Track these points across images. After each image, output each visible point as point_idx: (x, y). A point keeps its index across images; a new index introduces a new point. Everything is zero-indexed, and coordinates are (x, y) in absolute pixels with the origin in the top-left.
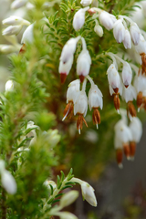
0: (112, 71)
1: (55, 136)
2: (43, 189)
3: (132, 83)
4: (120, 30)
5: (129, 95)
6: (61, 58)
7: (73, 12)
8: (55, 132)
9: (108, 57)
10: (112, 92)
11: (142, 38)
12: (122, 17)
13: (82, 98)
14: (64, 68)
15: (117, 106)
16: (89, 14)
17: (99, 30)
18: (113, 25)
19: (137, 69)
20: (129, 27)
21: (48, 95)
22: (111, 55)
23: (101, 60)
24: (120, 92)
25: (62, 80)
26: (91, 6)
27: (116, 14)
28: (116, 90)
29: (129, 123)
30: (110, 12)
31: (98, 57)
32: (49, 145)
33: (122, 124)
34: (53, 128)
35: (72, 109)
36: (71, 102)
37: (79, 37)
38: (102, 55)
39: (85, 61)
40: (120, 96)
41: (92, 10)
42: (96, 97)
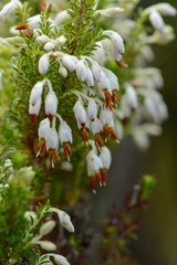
0: (78, 108)
1: (29, 172)
2: (23, 221)
3: (98, 117)
4: (82, 70)
5: (96, 127)
6: (30, 101)
7: (38, 57)
8: (30, 168)
9: (74, 95)
10: (80, 127)
11: (103, 74)
12: (83, 57)
13: (53, 135)
14: (34, 110)
15: (85, 139)
16: (53, 58)
17: (64, 72)
18: (75, 67)
19: (101, 103)
20: (90, 65)
21: (21, 136)
22: (77, 93)
23: (67, 98)
24: (87, 125)
25: (33, 121)
26: (54, 50)
27: (78, 55)
28: (83, 125)
29: (99, 154)
30: (72, 54)
31: (65, 95)
32: (26, 181)
33: (93, 154)
34: (28, 166)
35: (44, 146)
36: (43, 139)
37: (45, 80)
38: (69, 93)
39: (52, 101)
40: (88, 130)
41: (55, 54)
42: (66, 132)
